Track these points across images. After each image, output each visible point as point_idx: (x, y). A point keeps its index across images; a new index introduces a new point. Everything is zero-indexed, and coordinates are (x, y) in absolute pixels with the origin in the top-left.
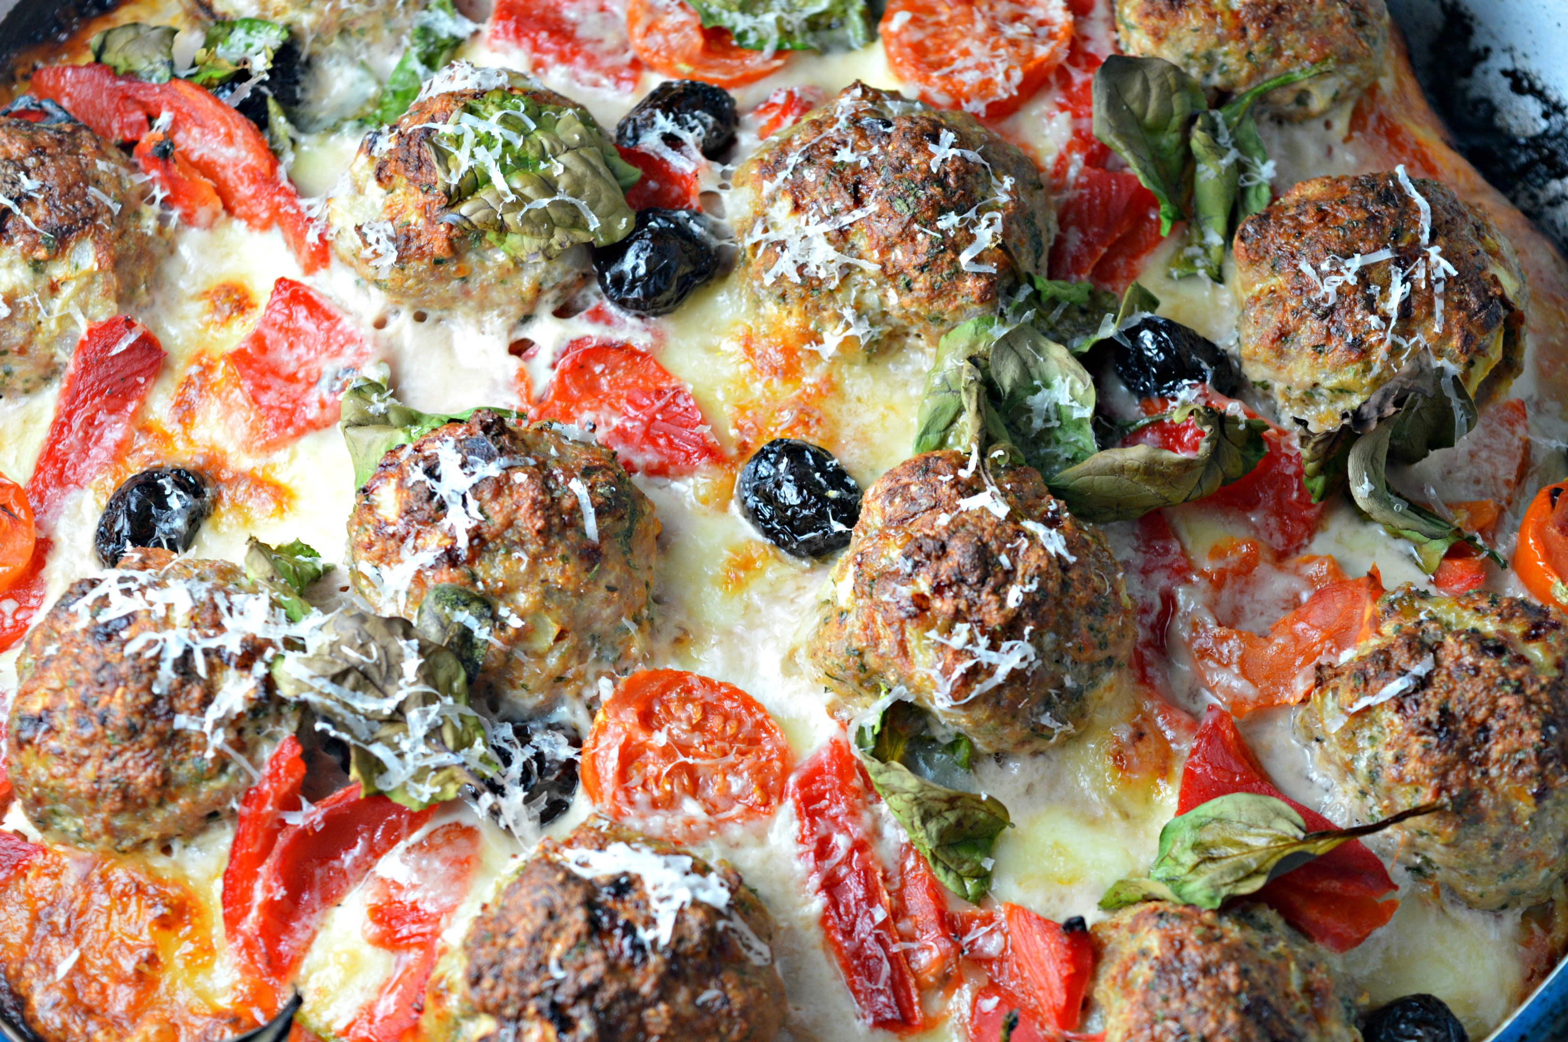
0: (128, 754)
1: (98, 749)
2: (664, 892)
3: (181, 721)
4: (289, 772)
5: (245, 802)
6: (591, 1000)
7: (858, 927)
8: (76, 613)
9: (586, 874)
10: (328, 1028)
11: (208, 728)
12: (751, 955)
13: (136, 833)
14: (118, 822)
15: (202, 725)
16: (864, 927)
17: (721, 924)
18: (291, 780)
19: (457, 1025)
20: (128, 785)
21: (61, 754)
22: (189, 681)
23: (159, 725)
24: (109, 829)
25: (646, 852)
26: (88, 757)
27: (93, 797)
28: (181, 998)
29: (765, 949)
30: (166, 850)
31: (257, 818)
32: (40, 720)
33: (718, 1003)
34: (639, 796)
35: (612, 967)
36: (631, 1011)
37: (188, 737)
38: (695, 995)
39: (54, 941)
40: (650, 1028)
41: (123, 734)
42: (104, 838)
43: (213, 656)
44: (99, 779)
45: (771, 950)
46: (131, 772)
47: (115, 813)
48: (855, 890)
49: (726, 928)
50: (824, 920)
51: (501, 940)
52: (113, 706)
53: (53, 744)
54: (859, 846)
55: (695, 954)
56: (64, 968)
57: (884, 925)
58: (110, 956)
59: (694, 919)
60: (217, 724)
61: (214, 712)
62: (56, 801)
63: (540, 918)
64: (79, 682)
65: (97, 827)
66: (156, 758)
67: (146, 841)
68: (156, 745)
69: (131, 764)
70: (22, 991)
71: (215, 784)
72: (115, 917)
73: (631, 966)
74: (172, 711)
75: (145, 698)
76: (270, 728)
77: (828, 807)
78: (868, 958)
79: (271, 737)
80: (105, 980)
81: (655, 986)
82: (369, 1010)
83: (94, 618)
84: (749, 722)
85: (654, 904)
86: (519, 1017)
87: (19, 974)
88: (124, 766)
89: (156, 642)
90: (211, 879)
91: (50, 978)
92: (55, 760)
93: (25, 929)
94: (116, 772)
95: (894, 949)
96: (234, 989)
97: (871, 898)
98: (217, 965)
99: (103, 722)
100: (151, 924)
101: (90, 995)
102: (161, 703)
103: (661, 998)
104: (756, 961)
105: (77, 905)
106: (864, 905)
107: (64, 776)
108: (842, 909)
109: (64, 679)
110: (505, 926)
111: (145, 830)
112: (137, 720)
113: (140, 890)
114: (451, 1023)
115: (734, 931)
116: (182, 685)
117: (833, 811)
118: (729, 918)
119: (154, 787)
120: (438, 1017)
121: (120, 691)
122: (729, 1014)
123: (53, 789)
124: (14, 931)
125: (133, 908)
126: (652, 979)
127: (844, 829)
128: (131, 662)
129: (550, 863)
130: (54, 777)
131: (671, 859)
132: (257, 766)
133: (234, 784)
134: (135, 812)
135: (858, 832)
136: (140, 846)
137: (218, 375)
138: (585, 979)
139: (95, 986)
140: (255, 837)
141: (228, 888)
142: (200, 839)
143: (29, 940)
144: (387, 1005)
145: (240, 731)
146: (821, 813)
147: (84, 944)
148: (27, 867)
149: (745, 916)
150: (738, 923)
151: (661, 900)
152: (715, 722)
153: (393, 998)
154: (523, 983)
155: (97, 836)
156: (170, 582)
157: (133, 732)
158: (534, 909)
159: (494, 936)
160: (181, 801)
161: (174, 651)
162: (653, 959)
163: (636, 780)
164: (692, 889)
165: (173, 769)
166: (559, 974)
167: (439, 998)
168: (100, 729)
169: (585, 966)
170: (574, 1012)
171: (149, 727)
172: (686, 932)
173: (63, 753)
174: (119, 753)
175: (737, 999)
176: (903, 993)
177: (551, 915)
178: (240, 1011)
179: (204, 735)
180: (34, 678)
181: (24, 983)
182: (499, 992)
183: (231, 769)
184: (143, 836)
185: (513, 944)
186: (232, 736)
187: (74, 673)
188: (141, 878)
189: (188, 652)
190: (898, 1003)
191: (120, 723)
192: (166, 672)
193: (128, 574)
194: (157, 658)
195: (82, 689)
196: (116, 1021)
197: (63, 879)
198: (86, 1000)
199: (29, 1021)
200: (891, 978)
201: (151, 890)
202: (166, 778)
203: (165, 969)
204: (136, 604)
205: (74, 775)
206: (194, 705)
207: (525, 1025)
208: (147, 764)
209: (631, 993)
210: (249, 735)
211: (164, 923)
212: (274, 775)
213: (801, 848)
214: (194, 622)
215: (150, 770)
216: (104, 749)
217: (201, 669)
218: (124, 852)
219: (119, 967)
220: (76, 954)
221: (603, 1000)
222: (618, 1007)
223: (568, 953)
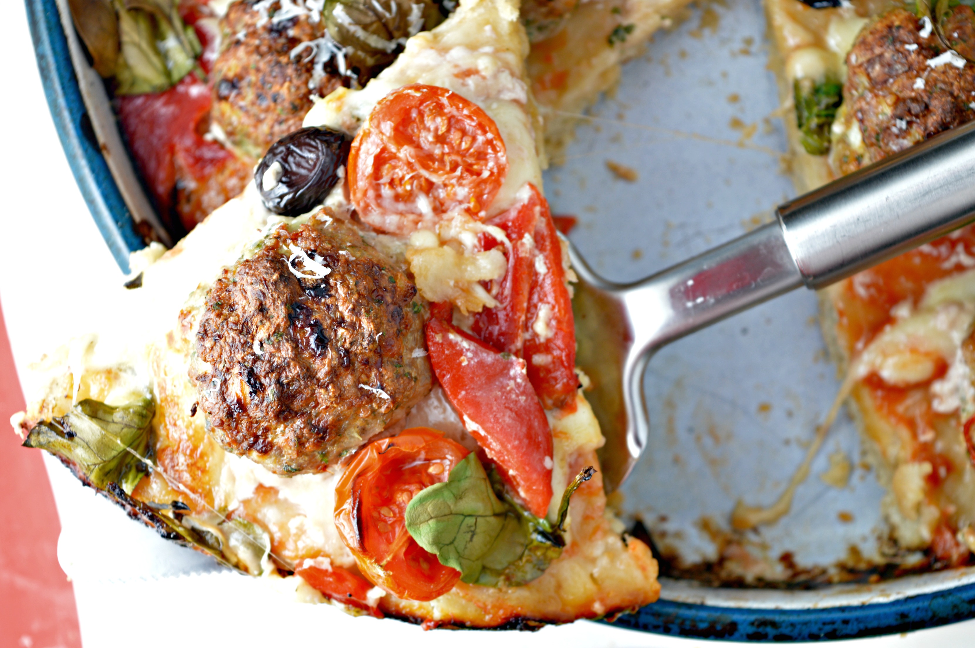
0: (291, 122)
1: (271, 116)
6: (279, 376)
8: (258, 12)
22: (334, 79)
26: (264, 122)
34: (386, 191)
35: (299, 355)
36: (307, 387)
40: (320, 400)
41: (288, 111)
44: (271, 134)
51: (225, 313)
52: (282, 93)
63: (253, 307)
73: (314, 356)
75: (304, 88)
81: (327, 374)
83: (270, 17)
84: (481, 139)
86: (227, 372)
89: (312, 49)
94: (283, 133)
103: (331, 382)
107: (248, 125)
110: (231, 303)
112: (297, 103)
116: (329, 80)
121: (286, 84)
126: (326, 369)
128: (294, 62)
138: (276, 360)
152: (454, 136)
154: (233, 352)
157: (295, 108)
158: (252, 297)
159: (222, 308)
161: (324, 57)
162: (330, 354)
163: (385, 179)
166: (258, 352)
168: (273, 104)
169: (279, 351)
170: (265, 381)
171: (306, 106)
173: (248, 110)
174: (285, 121)
177: (262, 307)
182: (216, 352)
189: (333, 58)
191: (286, 102)
192: (319, 71)
194: (313, 61)
195: (261, 76)
204: (298, 10)
205: (255, 126)
207: (230, 379)
209: (309, 375)
216: (275, 116)
217: (342, 69)
221: (287, 377)
222: (298, 384)
223: (269, 339)
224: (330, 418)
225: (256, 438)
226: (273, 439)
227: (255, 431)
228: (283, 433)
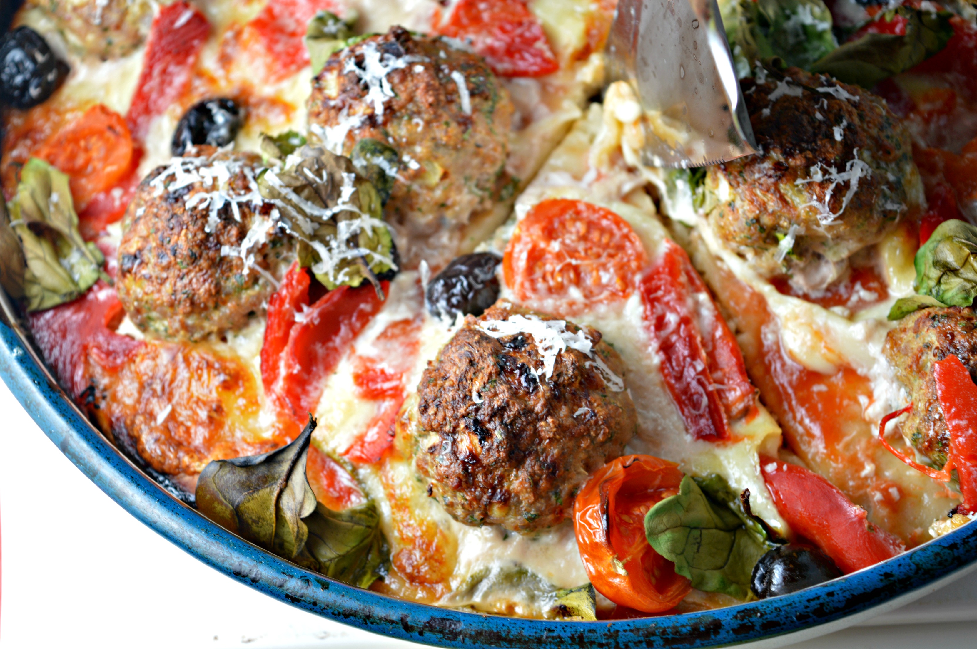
0: (192, 275)
1: (173, 272)
2: (547, 344)
3: (225, 250)
4: (299, 282)
5: (271, 302)
6: (502, 417)
7: (686, 373)
8: (155, 187)
9: (495, 335)
10: (334, 451)
11: (243, 255)
12: (610, 385)
13: (202, 328)
14: (190, 322)
15: (239, 252)
16: (690, 374)
17: (587, 364)
18: (300, 288)
19: (417, 441)
20: (194, 295)
21: (150, 279)
22: (229, 224)
23: (211, 253)
24: (184, 326)
25: (535, 319)
26: (167, 278)
27: (172, 305)
28: (239, 434)
29: (619, 380)
30: (224, 339)
31: (280, 313)
32: (135, 257)
33: (588, 416)
34: (540, 285)
35: (514, 394)
36: (528, 423)
37: (231, 261)
38: (572, 411)
39: (154, 401)
40: (543, 434)
41: (188, 261)
42: (182, 333)
43: (244, 207)
44: (175, 292)
45: (625, 381)
46: (195, 286)
47: (188, 315)
48: (682, 350)
49: (591, 366)
50: (662, 368)
51: (440, 382)
52: (180, 243)
53: (144, 272)
54: (685, 321)
55: (570, 384)
56: (162, 416)
57: (703, 372)
58: (191, 409)
59: (568, 359)
60: (249, 251)
61: (246, 244)
62: (150, 310)
63: (464, 365)
64: (157, 230)
65: (177, 325)
66: (211, 276)
67: (210, 334)
68: (210, 267)
69: (194, 280)
70: (135, 433)
71: (250, 292)
72: (194, 383)
73: (528, 393)
74: (219, 244)
75: (200, 236)
76: (285, 254)
77: (663, 296)
78: (692, 395)
79: (286, 260)
80: (189, 424)
81: (544, 406)
82: (360, 439)
83: (166, 188)
85: (541, 352)
86: (454, 431)
87: (133, 422)
88: (190, 282)
89: (205, 200)
90: (253, 356)
91: (153, 424)
92: (145, 283)
93: (136, 395)
94: (185, 287)
95: (711, 388)
96: (273, 426)
97: (694, 355)
98: (261, 413)
99: (175, 255)
100: (217, 388)
101: (179, 434)
102: (211, 239)
103: (549, 414)
104: (614, 389)
105: (168, 377)
106: (688, 360)
107: (153, 292)
108: (674, 364)
109: (148, 229)
110: (443, 373)
111: (208, 326)
112: (196, 250)
113: (210, 366)
114: (413, 441)
115: (597, 368)
116: (225, 227)
117: (666, 299)
118: (594, 360)
119: (210, 295)
120: (404, 438)
121: (183, 232)
122: (596, 423)
123: (147, 302)
124: (129, 396)
125: (205, 376)
126: (542, 401)
127: (674, 310)
128: (189, 213)
129: (470, 330)
130: (146, 294)
131: (552, 323)
132: (278, 279)
133: (263, 291)
134: (200, 313)
135: (683, 311)
136: (206, 337)
137: (246, 35)
138: (496, 404)
139: (182, 429)
140: (279, 325)
141: (265, 361)
142: (245, 331)
143: (138, 401)
144: (372, 435)
145: (265, 257)
146: (658, 299)
147: (174, 401)
148: (136, 355)
149: (605, 360)
150: (600, 363)
151: (546, 349)
153: (375, 430)
154: (455, 409)
155: (177, 331)
156: (215, 163)
157: (194, 259)
158: (460, 360)
159: (436, 380)
160: (229, 305)
161: (219, 205)
162: (541, 388)
163: (538, 274)
164: (566, 341)
165: (222, 283)
166: (478, 401)
167: (403, 425)
168: (172, 258)
169: (496, 395)
170: (490, 426)
171: (204, 255)
172: (564, 370)
173: (151, 277)
174: (187, 274)
175: (602, 413)
176: (717, 417)
177: (471, 363)
178: (278, 440)
179: (241, 259)
180: (130, 231)
181: (136, 428)
182: (440, 416)
183: (261, 282)
184: (207, 330)
185: (447, 384)
186: (260, 259)
187: (155, 224)
188: (211, 358)
189: (227, 205)
190: (714, 423)
191: (185, 253)
192: (213, 218)
193: (187, 160)
194: (207, 209)
195: (159, 234)
196: (197, 450)
197: (159, 361)
198: (177, 437)
199: (141, 452)
200: (709, 406)
201: (217, 365)
202: (218, 289)
203: (227, 415)
204: (193, 178)
205: (159, 291)
206: (233, 239)
207: (459, 437)
208: (205, 281)
209: (528, 411)
210: (271, 258)
211: (227, 386)
212: (289, 285)
213: (647, 323)
214: (231, 186)
215: (207, 285)
216: (177, 272)
217: (237, 216)
218: (196, 342)
219: (197, 415)
220: (169, 408)
221: (509, 417)
222: (520, 421)
223: (484, 387)
224: (556, 451)
225: (494, 489)
226: (509, 487)
227: (491, 481)
228: (517, 477)
